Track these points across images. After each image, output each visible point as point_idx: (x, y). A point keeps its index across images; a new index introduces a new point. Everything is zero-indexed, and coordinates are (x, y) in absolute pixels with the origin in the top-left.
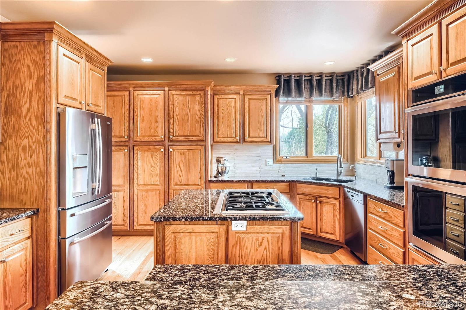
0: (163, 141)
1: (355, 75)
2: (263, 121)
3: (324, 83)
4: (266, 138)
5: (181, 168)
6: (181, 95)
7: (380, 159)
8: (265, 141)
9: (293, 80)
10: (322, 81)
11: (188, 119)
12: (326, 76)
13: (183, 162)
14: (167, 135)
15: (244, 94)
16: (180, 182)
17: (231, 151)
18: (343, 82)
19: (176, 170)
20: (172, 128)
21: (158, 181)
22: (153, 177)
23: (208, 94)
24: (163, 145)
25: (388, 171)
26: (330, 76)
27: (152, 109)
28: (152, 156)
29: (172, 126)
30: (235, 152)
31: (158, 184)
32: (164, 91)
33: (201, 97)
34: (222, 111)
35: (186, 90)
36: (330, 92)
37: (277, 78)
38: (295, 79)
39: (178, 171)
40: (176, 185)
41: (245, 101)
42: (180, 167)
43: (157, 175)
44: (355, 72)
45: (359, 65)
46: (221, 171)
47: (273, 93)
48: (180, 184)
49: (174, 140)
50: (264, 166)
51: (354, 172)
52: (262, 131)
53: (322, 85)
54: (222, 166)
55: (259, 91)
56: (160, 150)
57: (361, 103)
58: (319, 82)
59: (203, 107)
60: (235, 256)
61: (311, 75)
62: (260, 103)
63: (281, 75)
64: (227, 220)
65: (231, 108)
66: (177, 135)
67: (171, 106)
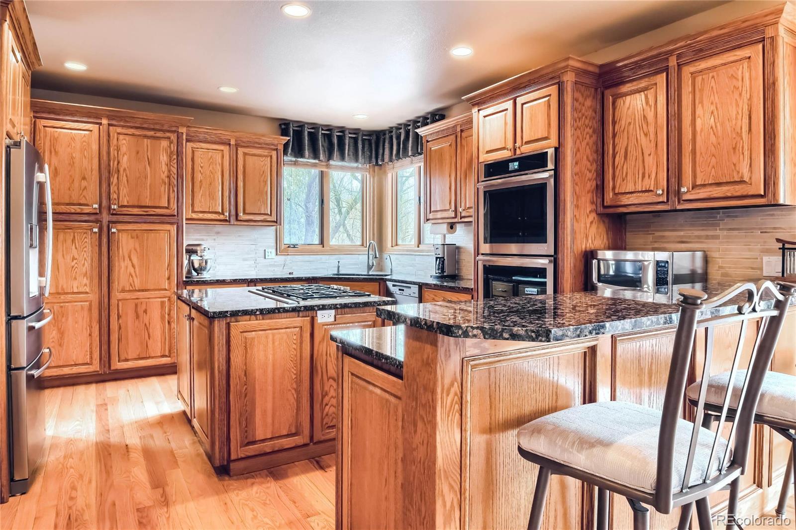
0: (96, 214)
1: (387, 136)
2: (265, 190)
3: (347, 141)
4: (271, 215)
5: (134, 262)
6: (133, 135)
7: (418, 247)
8: (269, 220)
9: (306, 133)
10: (345, 139)
11: (146, 178)
12: (350, 133)
13: (137, 252)
14: (104, 203)
15: (237, 146)
16: (131, 285)
17: (209, 236)
18: (370, 145)
19: (123, 265)
20: (115, 192)
21: (86, 285)
22: (75, 279)
23: (183, 139)
24: (97, 221)
25: (437, 258)
26: (354, 134)
27: (74, 156)
28: (73, 240)
29: (116, 188)
30: (215, 237)
31: (88, 290)
32: (100, 124)
33: (171, 143)
34: (200, 168)
35: (143, 128)
36: (353, 155)
37: (283, 127)
38: (309, 132)
39: (127, 267)
40: (123, 291)
41: (239, 156)
42: (130, 260)
43: (85, 275)
44: (387, 132)
45: (393, 124)
46: (199, 267)
47: (281, 148)
48: (131, 289)
49: (118, 213)
50: (263, 259)
51: (382, 266)
52: (264, 204)
53: (344, 144)
54: (200, 258)
55: (259, 144)
56: (91, 230)
57: (391, 174)
58: (341, 139)
59: (174, 159)
60: (322, 355)
61: (330, 128)
62: (262, 161)
63: (289, 123)
64: (314, 309)
65: (216, 164)
66: (126, 204)
67: (113, 152)
